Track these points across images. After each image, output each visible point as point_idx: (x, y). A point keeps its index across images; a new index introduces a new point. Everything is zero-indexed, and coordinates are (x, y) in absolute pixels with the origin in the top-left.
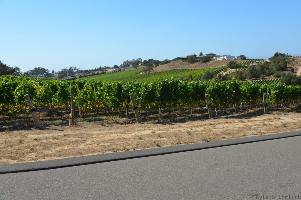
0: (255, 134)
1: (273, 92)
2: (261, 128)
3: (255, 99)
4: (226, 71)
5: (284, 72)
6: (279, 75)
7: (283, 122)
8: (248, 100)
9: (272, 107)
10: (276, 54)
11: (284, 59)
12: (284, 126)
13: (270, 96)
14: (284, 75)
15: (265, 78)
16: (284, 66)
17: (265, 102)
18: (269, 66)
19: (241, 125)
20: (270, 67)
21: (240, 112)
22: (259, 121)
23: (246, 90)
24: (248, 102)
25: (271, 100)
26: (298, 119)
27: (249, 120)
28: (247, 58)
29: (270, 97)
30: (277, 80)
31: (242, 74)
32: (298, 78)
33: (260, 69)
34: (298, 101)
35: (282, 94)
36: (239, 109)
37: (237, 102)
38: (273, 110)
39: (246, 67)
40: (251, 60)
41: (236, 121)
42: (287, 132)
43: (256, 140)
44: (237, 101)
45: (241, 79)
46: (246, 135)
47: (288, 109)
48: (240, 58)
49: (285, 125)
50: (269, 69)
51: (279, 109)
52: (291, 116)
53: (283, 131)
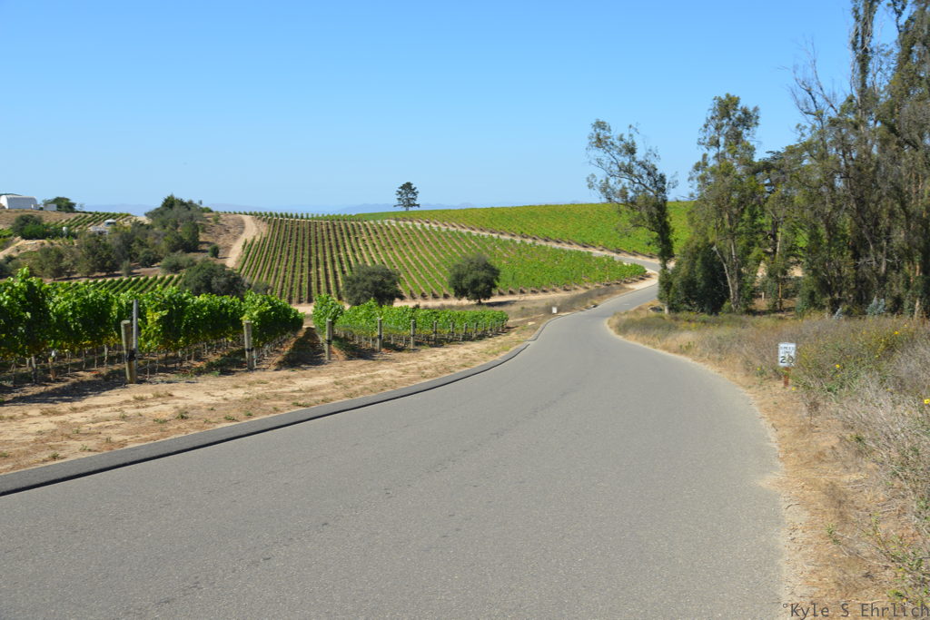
0: (90, 450)
1: (153, 317)
2: (111, 427)
3: (97, 339)
4: (8, 247)
5: (191, 255)
6: (178, 264)
7: (181, 404)
8: (77, 342)
9: (152, 362)
10: (166, 200)
11: (191, 218)
12: (182, 417)
13: (145, 328)
14: (191, 263)
15: (135, 271)
16: (191, 239)
17: (127, 346)
18: (146, 236)
19: (47, 424)
20: (150, 240)
21: (49, 380)
22: (109, 406)
23: (66, 311)
24: (77, 349)
25: (147, 340)
26: (222, 393)
27: (77, 404)
28: (77, 208)
29: (143, 330)
30: (171, 278)
31: (60, 256)
32: (230, 273)
33: (118, 243)
34: (227, 341)
35: (181, 323)
36: (48, 371)
37: (38, 348)
38: (153, 372)
39: (75, 236)
40: (90, 213)
41: (30, 413)
42: (190, 433)
43: (93, 468)
44: (36, 346)
45: (59, 273)
46: (61, 454)
47: (198, 364)
48: (54, 207)
49: (186, 413)
50: (147, 246)
51: (173, 365)
52: (204, 385)
53: (180, 433)
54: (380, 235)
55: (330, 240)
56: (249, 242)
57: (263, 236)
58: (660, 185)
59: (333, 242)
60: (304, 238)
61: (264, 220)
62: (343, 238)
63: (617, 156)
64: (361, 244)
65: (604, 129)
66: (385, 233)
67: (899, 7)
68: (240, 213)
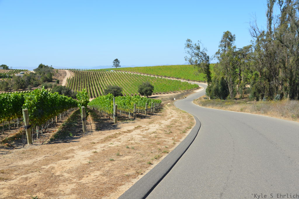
5: (50, 83)
6: (46, 86)
10: (40, 65)
14: (51, 86)
16: (50, 78)
20: (36, 78)
31: (7, 84)
33: (26, 79)
40: (14, 70)
45: (7, 89)
48: (2, 68)
50: (35, 80)
54: (111, 76)
55: (95, 77)
56: (68, 79)
57: (73, 77)
58: (207, 59)
59: (96, 78)
60: (86, 77)
61: (72, 71)
62: (99, 77)
63: (194, 50)
64: (105, 79)
65: (190, 42)
66: (113, 75)
67: (281, 4)
68: (64, 69)
